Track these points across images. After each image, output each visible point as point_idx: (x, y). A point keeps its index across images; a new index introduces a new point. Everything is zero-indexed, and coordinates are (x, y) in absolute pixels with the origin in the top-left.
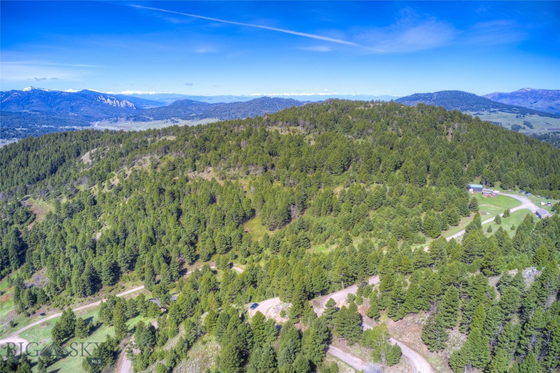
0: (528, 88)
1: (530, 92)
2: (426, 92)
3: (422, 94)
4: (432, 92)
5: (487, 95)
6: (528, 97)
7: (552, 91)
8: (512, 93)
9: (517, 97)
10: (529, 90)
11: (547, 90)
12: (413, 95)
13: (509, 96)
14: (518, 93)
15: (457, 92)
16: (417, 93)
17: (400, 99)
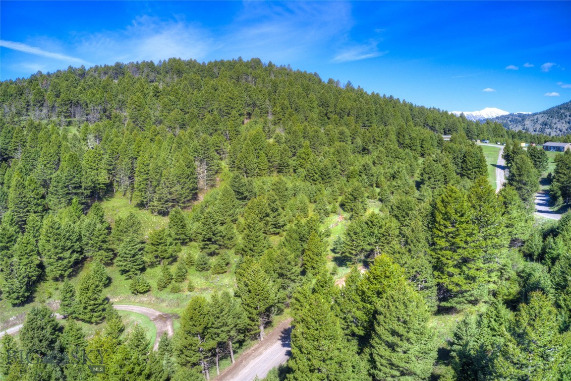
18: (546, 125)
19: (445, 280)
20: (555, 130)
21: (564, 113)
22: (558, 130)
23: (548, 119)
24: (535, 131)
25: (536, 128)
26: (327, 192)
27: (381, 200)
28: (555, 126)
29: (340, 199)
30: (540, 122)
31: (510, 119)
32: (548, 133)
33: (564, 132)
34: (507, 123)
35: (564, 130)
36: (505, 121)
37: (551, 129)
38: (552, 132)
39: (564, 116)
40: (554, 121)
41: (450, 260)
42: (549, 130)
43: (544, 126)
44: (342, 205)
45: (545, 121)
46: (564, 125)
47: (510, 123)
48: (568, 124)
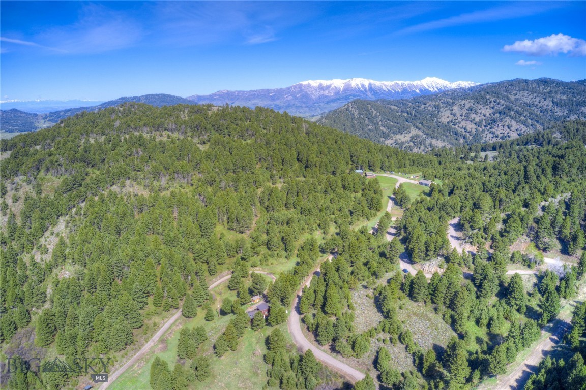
0: (224, 90)
1: (227, 93)
2: (132, 96)
3: (128, 98)
4: (139, 95)
5: (189, 97)
6: (225, 99)
7: (248, 92)
8: (210, 96)
9: (215, 99)
10: (226, 92)
11: (242, 91)
12: (119, 99)
13: (208, 98)
14: (215, 95)
15: (164, 95)
16: (123, 96)
17: (106, 103)
18: (471, 110)
19: (352, 260)
20: (479, 115)
21: (489, 99)
22: (482, 115)
23: (474, 104)
24: (461, 116)
25: (462, 113)
26: (312, 219)
27: (335, 222)
28: (480, 112)
29: (318, 222)
30: (466, 107)
31: (442, 101)
32: (473, 118)
33: (488, 117)
34: (439, 105)
35: (488, 115)
36: (437, 103)
37: (476, 114)
38: (476, 118)
39: (489, 102)
40: (480, 106)
41: (353, 255)
42: (474, 115)
43: (470, 111)
44: (319, 226)
45: (471, 106)
46: (488, 110)
47: (442, 105)
48: (492, 109)
